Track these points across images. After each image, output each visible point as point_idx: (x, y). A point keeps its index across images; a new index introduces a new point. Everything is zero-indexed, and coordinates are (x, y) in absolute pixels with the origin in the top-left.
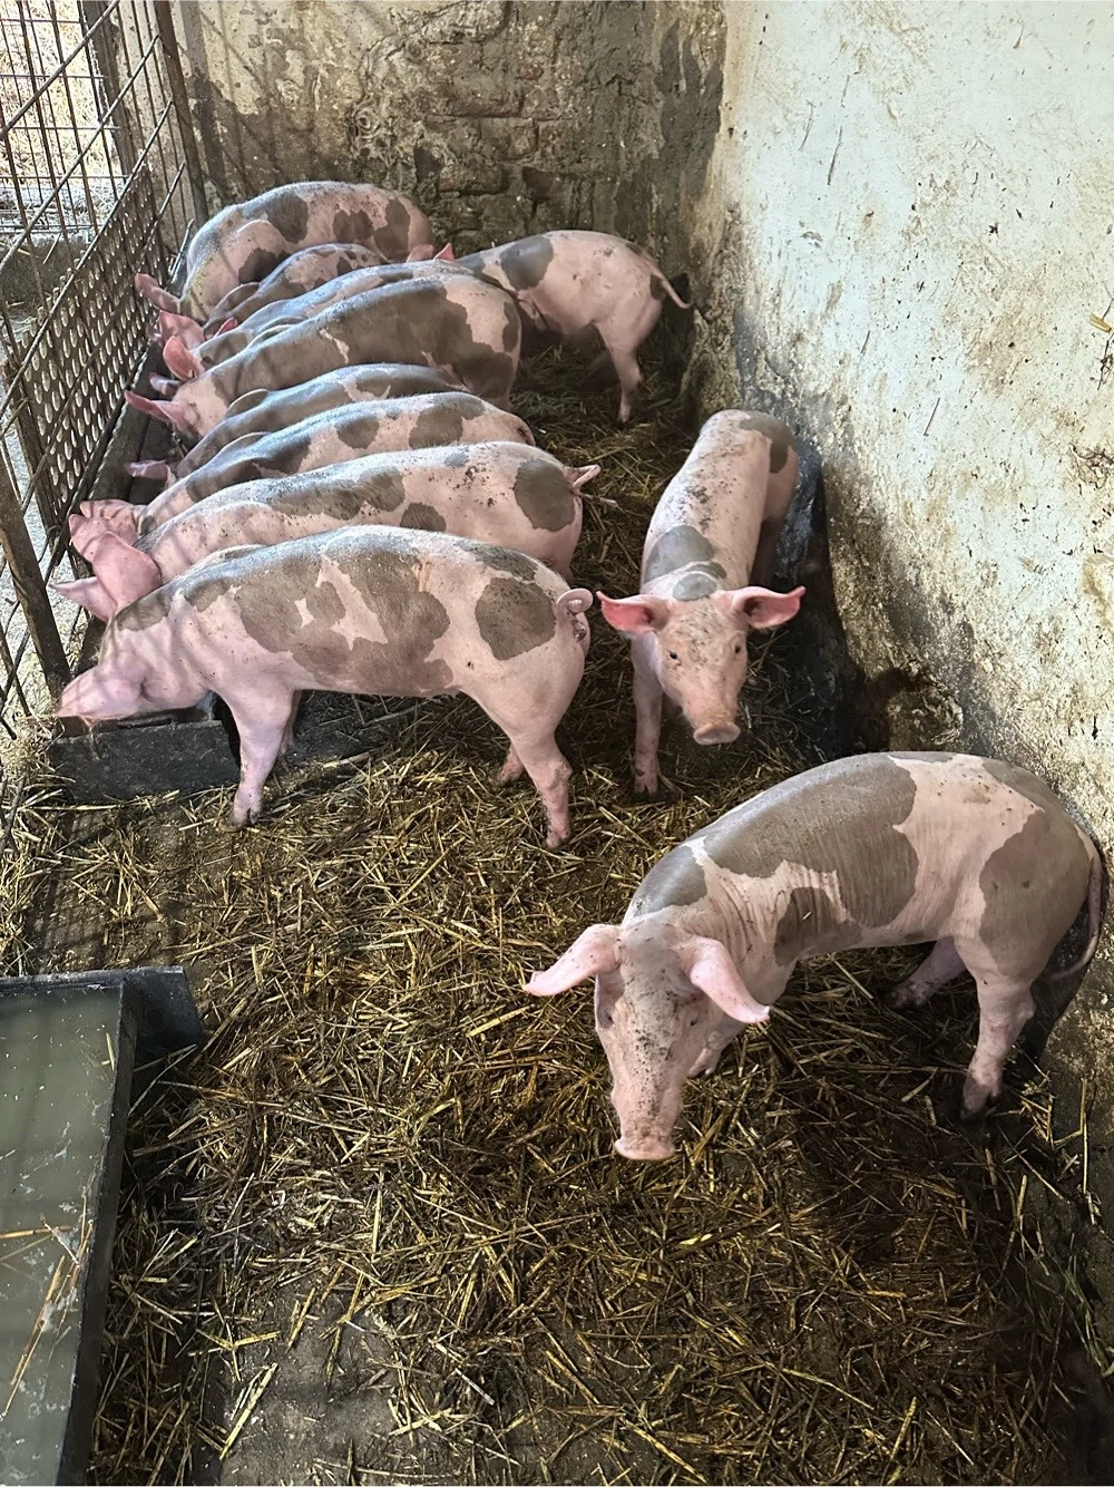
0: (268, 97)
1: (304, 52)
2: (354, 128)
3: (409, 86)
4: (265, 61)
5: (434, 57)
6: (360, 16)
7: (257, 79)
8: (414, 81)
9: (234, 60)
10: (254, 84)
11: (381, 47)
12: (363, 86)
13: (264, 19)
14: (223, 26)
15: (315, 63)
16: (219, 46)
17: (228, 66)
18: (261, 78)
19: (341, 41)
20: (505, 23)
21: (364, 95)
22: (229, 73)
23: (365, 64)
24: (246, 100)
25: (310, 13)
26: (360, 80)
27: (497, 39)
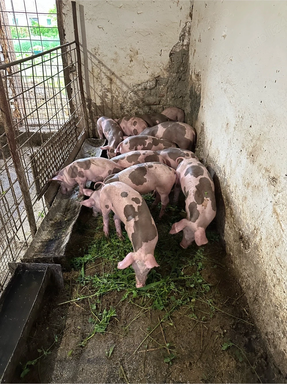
0: (103, 102)
1: (112, 93)
2: (122, 108)
3: (134, 99)
4: (103, 94)
5: (140, 93)
6: (123, 85)
7: (101, 98)
8: (135, 98)
9: (96, 94)
10: (100, 99)
11: (128, 91)
12: (124, 100)
13: (103, 86)
14: (94, 88)
15: (114, 95)
16: (93, 92)
17: (95, 96)
18: (102, 98)
19: (119, 90)
20: (156, 86)
21: (124, 101)
22: (95, 97)
23: (125, 95)
24: (98, 102)
25: (113, 85)
26: (123, 98)
27: (154, 89)
